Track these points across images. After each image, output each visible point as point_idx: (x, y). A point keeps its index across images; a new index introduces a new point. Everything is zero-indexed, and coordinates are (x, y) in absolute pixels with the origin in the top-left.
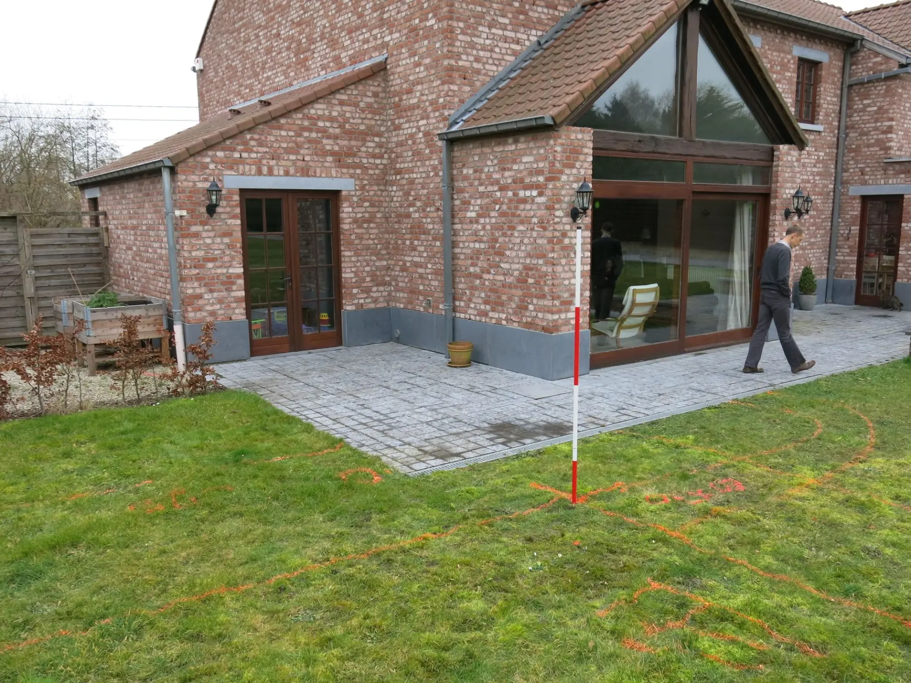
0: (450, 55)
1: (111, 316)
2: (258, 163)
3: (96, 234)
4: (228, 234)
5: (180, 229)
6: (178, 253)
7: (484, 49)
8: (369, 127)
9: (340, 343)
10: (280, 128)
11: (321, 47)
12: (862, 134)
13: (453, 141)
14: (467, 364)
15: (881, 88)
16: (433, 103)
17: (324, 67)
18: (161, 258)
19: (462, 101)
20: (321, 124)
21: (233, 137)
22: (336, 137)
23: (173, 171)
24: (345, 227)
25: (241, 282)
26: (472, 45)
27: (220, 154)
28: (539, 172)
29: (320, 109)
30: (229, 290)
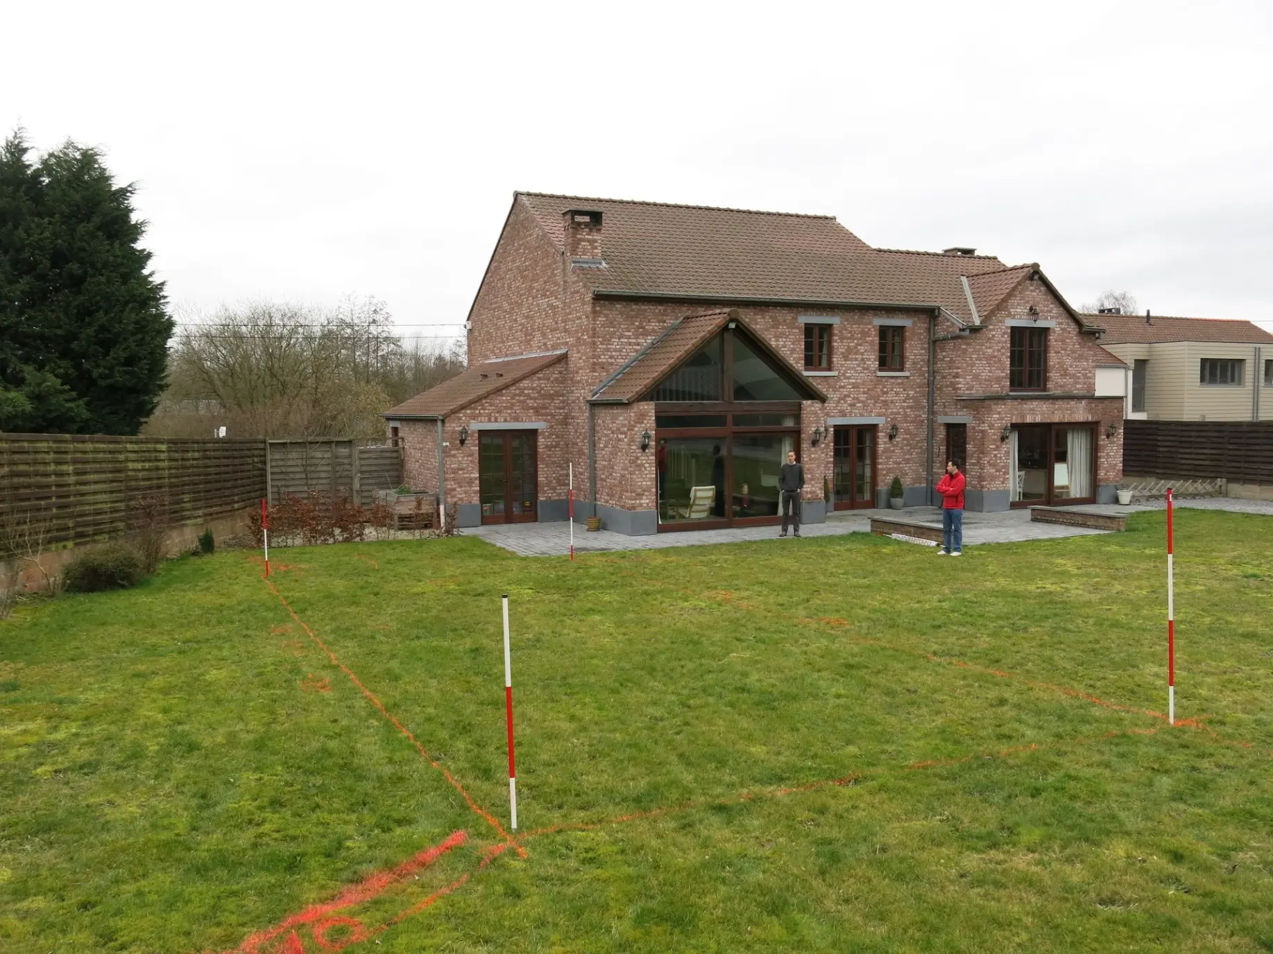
0: (594, 357)
1: (408, 499)
2: (489, 416)
3: (397, 451)
4: (471, 455)
5: (445, 451)
6: (444, 465)
7: (615, 350)
8: (556, 392)
9: (536, 520)
10: (503, 395)
11: (538, 335)
12: (944, 377)
13: (594, 405)
14: (598, 529)
15: (951, 344)
16: (587, 381)
17: (539, 348)
18: (435, 467)
19: (601, 381)
20: (526, 392)
21: (476, 402)
22: (535, 399)
23: (443, 421)
24: (540, 450)
25: (477, 482)
26: (608, 350)
27: (468, 411)
28: (625, 426)
29: (526, 383)
30: (471, 486)
